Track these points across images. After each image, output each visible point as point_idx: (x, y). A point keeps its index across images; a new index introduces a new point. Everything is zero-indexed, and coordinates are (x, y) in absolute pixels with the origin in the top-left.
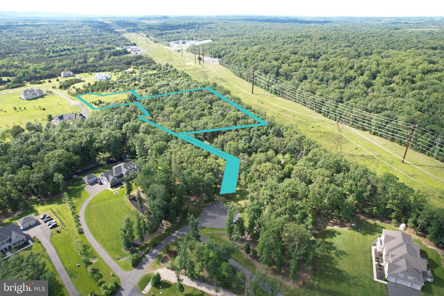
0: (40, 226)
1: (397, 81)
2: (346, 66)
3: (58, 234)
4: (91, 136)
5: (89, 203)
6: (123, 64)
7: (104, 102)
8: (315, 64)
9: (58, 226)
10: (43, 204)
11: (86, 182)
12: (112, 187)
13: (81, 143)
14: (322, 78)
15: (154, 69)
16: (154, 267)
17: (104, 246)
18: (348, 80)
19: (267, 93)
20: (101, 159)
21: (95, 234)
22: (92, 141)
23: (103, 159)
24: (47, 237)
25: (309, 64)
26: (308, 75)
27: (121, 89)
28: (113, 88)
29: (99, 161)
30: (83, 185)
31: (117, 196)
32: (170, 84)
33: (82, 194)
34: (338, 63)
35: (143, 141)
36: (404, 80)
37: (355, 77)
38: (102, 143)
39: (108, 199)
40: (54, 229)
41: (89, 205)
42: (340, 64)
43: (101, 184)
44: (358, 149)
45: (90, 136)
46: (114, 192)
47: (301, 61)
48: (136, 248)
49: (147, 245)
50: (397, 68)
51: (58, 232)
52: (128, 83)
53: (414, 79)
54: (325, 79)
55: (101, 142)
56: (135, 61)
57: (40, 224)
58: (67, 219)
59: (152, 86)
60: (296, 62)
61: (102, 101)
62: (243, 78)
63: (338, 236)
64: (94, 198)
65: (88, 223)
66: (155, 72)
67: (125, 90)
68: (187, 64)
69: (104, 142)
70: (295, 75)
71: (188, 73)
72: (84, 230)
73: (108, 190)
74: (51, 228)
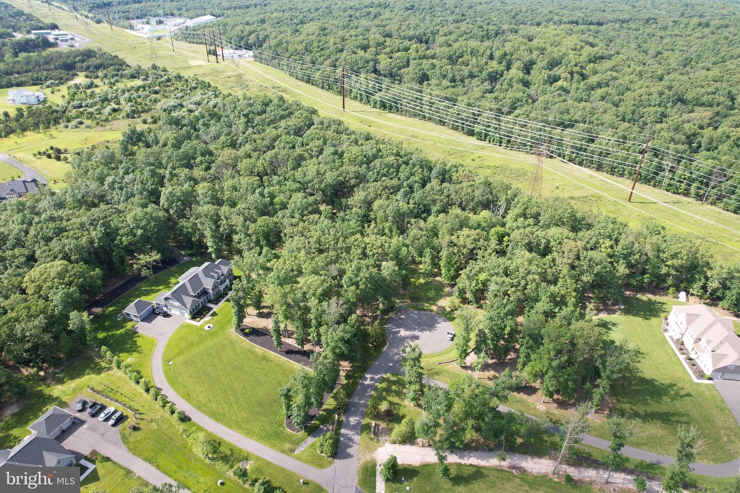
0: (85, 426)
1: (564, 75)
2: (483, 54)
3: (136, 433)
4: (106, 225)
5: (164, 357)
6: (56, 68)
7: (66, 150)
8: (433, 53)
9: (127, 417)
10: (61, 381)
11: (133, 317)
12: (193, 318)
13: (92, 242)
14: (454, 76)
15: (133, 77)
16: (367, 448)
17: (249, 433)
18: (494, 78)
19: (367, 108)
20: (143, 266)
21: (215, 416)
22: (110, 234)
23: (146, 266)
24: (115, 444)
25: (421, 53)
26: (428, 73)
27: (88, 122)
28: (69, 121)
29: (140, 270)
30: (129, 325)
31: (212, 334)
32: (184, 103)
33: (139, 343)
34: (469, 50)
35: (216, 219)
36: (571, 73)
37: (503, 72)
38: (135, 236)
39: (200, 342)
40: (121, 427)
41: (166, 361)
42: (472, 53)
43: (166, 315)
44: (560, 188)
45: (104, 225)
46: (203, 326)
47: (406, 49)
48: (313, 422)
49: (330, 412)
50: (556, 55)
51: (135, 429)
52: (96, 108)
53: (584, 71)
54: (458, 78)
55: (131, 232)
56: (83, 61)
57: (82, 422)
58: (137, 399)
59: (150, 110)
60: (399, 50)
61: (62, 148)
62: (313, 85)
63: (613, 328)
64: (168, 346)
65: (188, 397)
66: (138, 82)
67: (98, 124)
68: (192, 63)
69: (140, 232)
70: (408, 74)
71: (207, 80)
72: (187, 414)
73: (188, 325)
74: (114, 425)
